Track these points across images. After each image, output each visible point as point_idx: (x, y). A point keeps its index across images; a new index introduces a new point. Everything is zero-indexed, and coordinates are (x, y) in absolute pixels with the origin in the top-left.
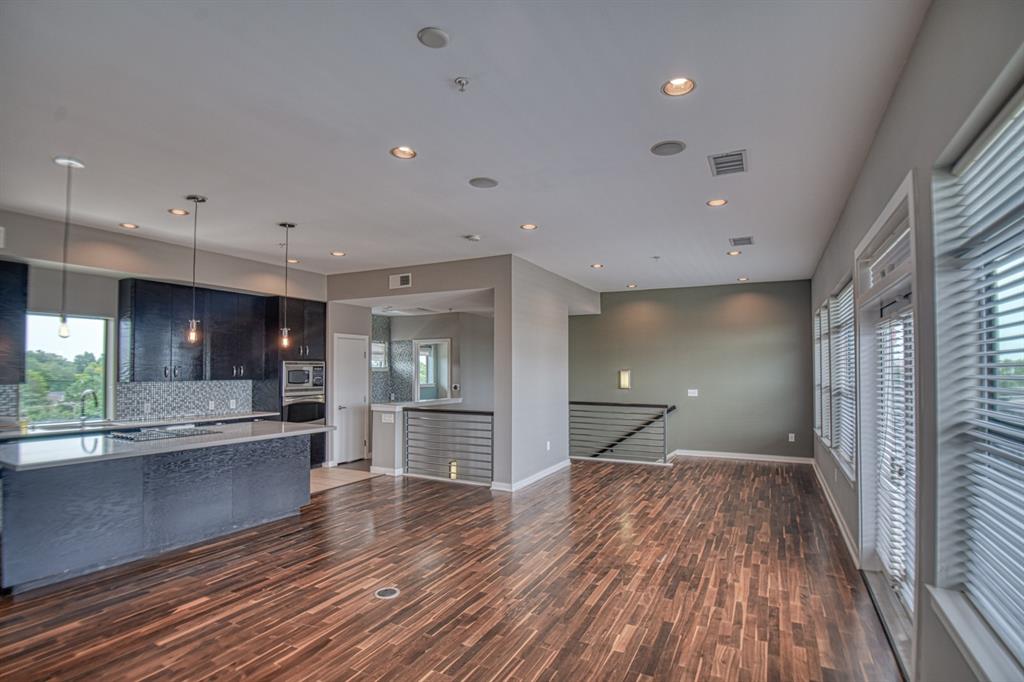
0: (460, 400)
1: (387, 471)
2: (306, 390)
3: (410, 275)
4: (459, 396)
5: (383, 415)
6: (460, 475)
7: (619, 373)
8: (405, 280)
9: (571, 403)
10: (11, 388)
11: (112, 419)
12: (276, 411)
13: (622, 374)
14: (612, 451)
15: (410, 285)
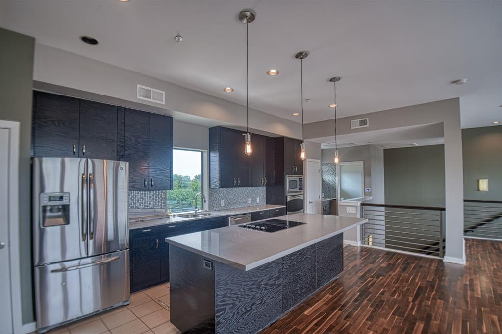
0: (371, 198)
1: (353, 243)
2: (296, 192)
3: (367, 119)
4: (370, 196)
5: (347, 208)
6: (374, 243)
7: (478, 181)
8: (363, 123)
9: (465, 201)
10: (162, 192)
11: (207, 209)
12: (284, 205)
13: (481, 181)
14: (472, 231)
15: (368, 125)
